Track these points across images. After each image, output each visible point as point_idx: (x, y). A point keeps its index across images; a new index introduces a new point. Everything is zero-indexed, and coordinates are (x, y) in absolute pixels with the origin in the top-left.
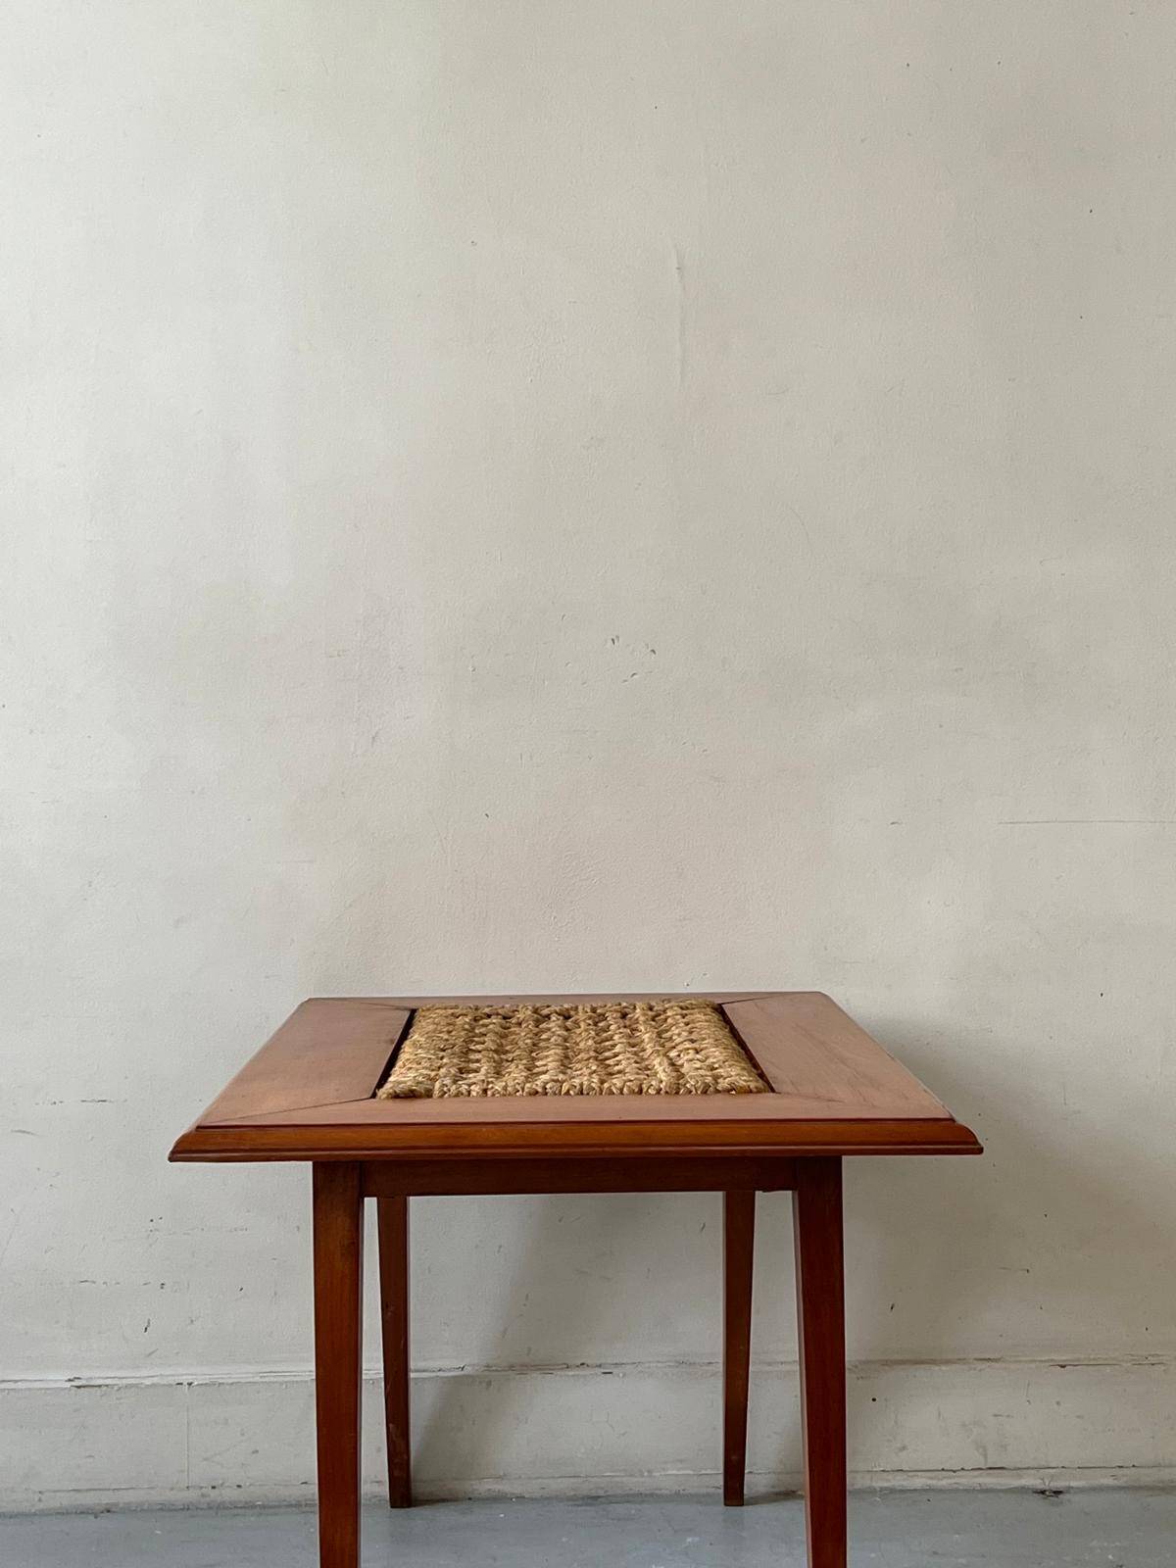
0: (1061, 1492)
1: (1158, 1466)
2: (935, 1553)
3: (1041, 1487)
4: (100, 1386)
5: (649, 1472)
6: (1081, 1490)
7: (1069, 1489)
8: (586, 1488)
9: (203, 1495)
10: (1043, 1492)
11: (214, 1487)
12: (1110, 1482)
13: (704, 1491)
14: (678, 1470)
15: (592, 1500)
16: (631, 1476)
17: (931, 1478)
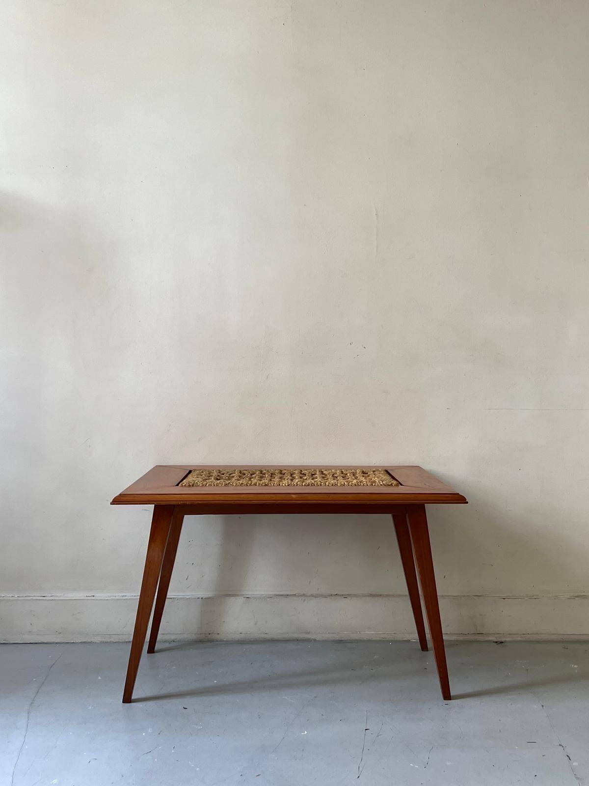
0: (503, 642)
1: (537, 634)
2: (462, 664)
3: (496, 640)
4: (171, 598)
5: (359, 632)
6: (510, 642)
7: (505, 642)
8: (337, 637)
9: (206, 637)
10: (496, 642)
11: (209, 634)
12: (519, 639)
13: (378, 639)
14: (370, 632)
15: (340, 642)
16: (353, 633)
17: (457, 636)
